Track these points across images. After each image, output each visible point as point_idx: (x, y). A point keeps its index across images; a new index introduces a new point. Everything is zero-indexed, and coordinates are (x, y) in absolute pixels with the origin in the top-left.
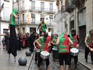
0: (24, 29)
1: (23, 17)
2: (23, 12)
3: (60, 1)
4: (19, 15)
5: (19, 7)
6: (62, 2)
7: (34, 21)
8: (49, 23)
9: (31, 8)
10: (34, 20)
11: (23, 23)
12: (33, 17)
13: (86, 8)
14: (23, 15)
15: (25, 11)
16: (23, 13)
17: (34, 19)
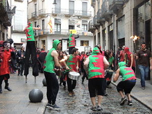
0: (44, 42)
1: (43, 25)
2: (43, 16)
3: (96, 1)
4: (37, 21)
5: (36, 9)
6: (99, 3)
7: (59, 31)
8: (81, 32)
9: (54, 10)
10: (59, 29)
11: (42, 34)
12: (57, 24)
13: (124, 15)
14: (43, 20)
15: (45, 15)
16: (43, 19)
17: (59, 26)
